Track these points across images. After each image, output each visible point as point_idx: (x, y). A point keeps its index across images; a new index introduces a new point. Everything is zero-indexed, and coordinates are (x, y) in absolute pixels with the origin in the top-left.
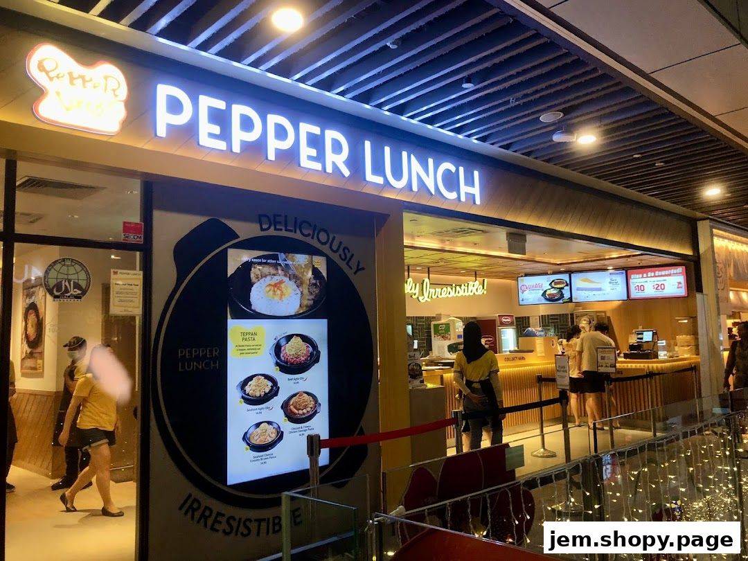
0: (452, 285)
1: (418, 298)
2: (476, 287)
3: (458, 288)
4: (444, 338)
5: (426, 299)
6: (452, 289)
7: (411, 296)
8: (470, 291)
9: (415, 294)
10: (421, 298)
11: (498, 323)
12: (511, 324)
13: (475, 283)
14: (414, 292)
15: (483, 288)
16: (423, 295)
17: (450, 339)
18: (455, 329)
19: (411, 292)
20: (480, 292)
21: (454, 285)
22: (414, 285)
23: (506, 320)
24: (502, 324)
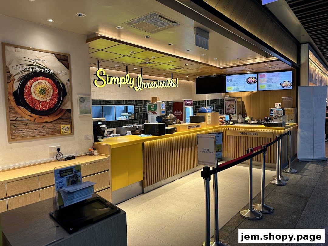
0: (157, 81)
1: (134, 88)
2: (172, 83)
3: (161, 83)
4: (154, 113)
5: (140, 88)
6: (157, 83)
7: (129, 86)
8: (168, 85)
9: (132, 85)
10: (136, 88)
11: (184, 104)
12: (191, 105)
13: (172, 81)
14: (131, 84)
15: (176, 84)
16: (138, 86)
17: (157, 114)
18: (160, 108)
19: (128, 83)
20: (174, 86)
21: (158, 81)
22: (131, 79)
23: (188, 103)
24: (186, 105)
